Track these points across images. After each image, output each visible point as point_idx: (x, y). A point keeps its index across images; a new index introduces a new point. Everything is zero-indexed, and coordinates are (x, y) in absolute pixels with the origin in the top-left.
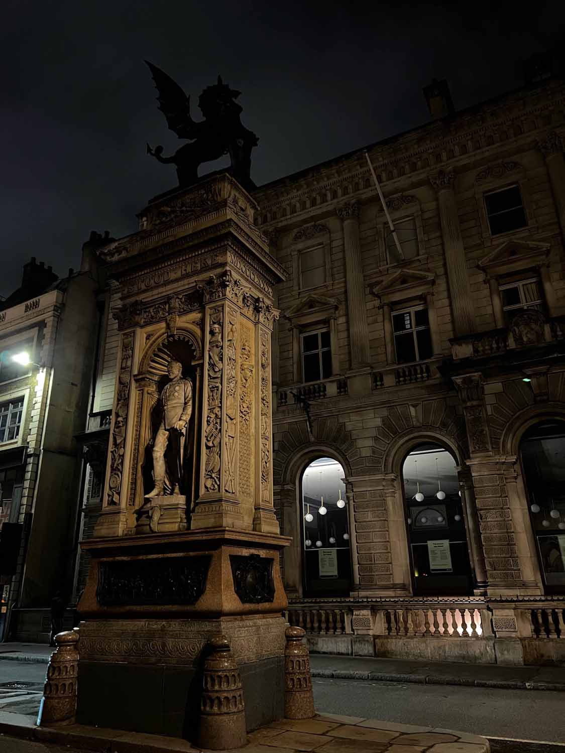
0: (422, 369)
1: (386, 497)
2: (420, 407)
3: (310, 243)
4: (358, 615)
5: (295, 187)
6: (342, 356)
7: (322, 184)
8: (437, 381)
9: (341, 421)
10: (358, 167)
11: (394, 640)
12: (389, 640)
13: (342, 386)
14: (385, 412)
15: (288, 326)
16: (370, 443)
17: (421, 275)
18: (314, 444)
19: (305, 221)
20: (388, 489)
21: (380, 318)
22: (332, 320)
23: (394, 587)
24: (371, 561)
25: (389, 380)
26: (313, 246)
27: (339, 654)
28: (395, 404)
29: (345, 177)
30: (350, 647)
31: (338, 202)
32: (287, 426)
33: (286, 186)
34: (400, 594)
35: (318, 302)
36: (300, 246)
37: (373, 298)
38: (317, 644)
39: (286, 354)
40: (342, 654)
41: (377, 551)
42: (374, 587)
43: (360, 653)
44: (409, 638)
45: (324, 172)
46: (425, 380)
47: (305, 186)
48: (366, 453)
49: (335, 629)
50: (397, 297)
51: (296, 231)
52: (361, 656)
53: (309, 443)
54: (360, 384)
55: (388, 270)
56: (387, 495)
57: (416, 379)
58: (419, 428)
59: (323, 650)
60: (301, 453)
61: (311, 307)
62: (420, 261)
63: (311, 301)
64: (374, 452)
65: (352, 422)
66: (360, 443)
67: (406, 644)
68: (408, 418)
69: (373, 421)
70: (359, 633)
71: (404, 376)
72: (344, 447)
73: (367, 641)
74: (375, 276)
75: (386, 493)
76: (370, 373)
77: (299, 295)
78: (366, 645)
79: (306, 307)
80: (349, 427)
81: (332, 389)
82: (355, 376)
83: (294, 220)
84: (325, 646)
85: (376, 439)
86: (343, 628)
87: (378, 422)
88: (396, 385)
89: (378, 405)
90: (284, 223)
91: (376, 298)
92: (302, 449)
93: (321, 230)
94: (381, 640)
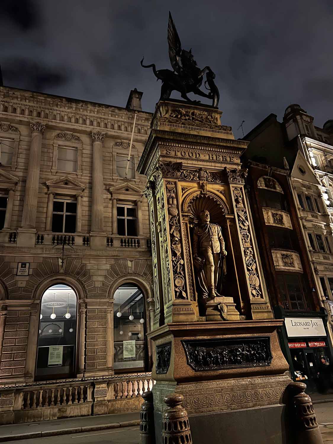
0: (135, 241)
1: (108, 313)
2: (133, 262)
3: (68, 143)
4: (99, 388)
5: (68, 106)
6: (84, 221)
7: (85, 113)
8: (143, 250)
9: (84, 262)
10: (110, 115)
11: (120, 402)
12: (117, 402)
13: (86, 240)
14: (113, 262)
15: (46, 190)
16: (101, 279)
17: (138, 190)
18: (62, 274)
19: (68, 129)
20: (109, 309)
21: (110, 205)
22: (80, 197)
23: (108, 369)
24: (95, 353)
25: (117, 243)
26: (70, 147)
27: (82, 416)
28: (119, 258)
29: (100, 116)
30: (90, 410)
31: (93, 128)
32: (42, 259)
33: (62, 103)
34: (111, 373)
35: (72, 183)
36: (61, 143)
37: (107, 193)
38: (66, 411)
39: (41, 209)
40: (84, 416)
41: (99, 347)
42: (96, 370)
43: (99, 413)
44: (128, 399)
45: (90, 107)
46: (137, 248)
47: (74, 109)
48: (98, 285)
49: (79, 400)
50: (122, 197)
51: (59, 132)
52: (99, 415)
53: (57, 273)
54: (98, 241)
55: (117, 180)
56: (108, 312)
57: (132, 246)
58: (131, 274)
59: (70, 415)
60: (51, 279)
61: (66, 184)
62: (135, 182)
63: (67, 180)
64: (103, 285)
65: (90, 265)
66: (95, 278)
67: (127, 403)
68: (126, 267)
69: (106, 266)
70: (98, 400)
71: (125, 243)
72: (83, 279)
73: (105, 404)
74: (109, 180)
75: (108, 311)
76: (106, 237)
77: (56, 173)
78: (103, 407)
79: (62, 183)
80: (89, 267)
81: (79, 241)
82: (96, 236)
83: (61, 125)
84: (72, 412)
85: (106, 277)
86: (85, 398)
87: (108, 267)
88: (120, 247)
89: (109, 257)
90: (54, 124)
91: (108, 193)
92: (52, 276)
93: (76, 139)
94: (112, 403)
